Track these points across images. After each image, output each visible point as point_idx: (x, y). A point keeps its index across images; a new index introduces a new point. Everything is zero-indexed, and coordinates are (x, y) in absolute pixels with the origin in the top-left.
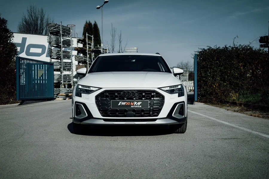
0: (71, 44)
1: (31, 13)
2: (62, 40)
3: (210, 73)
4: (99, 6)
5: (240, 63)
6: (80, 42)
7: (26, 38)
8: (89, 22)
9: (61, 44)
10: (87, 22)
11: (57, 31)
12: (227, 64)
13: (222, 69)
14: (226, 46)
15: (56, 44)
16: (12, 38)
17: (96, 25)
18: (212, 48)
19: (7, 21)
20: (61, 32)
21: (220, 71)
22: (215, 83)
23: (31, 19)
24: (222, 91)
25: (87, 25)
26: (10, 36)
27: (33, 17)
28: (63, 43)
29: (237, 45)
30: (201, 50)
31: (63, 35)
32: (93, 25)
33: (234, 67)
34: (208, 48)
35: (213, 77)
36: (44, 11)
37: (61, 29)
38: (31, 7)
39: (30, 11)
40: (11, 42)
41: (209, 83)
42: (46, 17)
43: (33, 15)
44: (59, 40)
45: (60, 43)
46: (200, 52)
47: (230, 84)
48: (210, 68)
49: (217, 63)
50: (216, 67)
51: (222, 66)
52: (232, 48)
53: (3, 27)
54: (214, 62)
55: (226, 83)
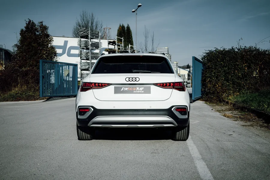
0: (100, 46)
1: (83, 17)
2: (90, 43)
3: (215, 73)
4: (134, 10)
5: (244, 64)
6: (111, 44)
7: (68, 41)
8: (123, 25)
9: (90, 47)
10: (120, 26)
11: (86, 35)
12: (232, 65)
13: (226, 70)
14: (232, 48)
15: (85, 47)
16: (53, 42)
17: (128, 28)
18: (219, 49)
19: (48, 27)
20: (89, 36)
21: (224, 71)
22: (218, 83)
23: (83, 23)
24: (224, 90)
25: (121, 28)
26: (51, 40)
27: (85, 21)
28: (91, 46)
29: (243, 47)
30: (208, 52)
31: (91, 38)
32: (126, 27)
33: (239, 67)
34: (214, 49)
35: (217, 78)
36: (94, 15)
37: (89, 33)
38: (83, 12)
39: (82, 15)
40: (52, 45)
41: (213, 82)
42: (95, 21)
43: (84, 19)
44: (88, 43)
45: (89, 45)
46: (207, 53)
47: (233, 84)
48: (215, 69)
49: (221, 64)
50: (220, 67)
51: (226, 67)
52: (239, 50)
53: (45, 32)
54: (219, 63)
55: (229, 83)
